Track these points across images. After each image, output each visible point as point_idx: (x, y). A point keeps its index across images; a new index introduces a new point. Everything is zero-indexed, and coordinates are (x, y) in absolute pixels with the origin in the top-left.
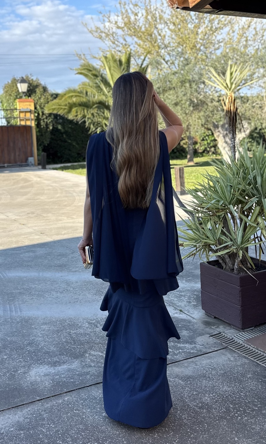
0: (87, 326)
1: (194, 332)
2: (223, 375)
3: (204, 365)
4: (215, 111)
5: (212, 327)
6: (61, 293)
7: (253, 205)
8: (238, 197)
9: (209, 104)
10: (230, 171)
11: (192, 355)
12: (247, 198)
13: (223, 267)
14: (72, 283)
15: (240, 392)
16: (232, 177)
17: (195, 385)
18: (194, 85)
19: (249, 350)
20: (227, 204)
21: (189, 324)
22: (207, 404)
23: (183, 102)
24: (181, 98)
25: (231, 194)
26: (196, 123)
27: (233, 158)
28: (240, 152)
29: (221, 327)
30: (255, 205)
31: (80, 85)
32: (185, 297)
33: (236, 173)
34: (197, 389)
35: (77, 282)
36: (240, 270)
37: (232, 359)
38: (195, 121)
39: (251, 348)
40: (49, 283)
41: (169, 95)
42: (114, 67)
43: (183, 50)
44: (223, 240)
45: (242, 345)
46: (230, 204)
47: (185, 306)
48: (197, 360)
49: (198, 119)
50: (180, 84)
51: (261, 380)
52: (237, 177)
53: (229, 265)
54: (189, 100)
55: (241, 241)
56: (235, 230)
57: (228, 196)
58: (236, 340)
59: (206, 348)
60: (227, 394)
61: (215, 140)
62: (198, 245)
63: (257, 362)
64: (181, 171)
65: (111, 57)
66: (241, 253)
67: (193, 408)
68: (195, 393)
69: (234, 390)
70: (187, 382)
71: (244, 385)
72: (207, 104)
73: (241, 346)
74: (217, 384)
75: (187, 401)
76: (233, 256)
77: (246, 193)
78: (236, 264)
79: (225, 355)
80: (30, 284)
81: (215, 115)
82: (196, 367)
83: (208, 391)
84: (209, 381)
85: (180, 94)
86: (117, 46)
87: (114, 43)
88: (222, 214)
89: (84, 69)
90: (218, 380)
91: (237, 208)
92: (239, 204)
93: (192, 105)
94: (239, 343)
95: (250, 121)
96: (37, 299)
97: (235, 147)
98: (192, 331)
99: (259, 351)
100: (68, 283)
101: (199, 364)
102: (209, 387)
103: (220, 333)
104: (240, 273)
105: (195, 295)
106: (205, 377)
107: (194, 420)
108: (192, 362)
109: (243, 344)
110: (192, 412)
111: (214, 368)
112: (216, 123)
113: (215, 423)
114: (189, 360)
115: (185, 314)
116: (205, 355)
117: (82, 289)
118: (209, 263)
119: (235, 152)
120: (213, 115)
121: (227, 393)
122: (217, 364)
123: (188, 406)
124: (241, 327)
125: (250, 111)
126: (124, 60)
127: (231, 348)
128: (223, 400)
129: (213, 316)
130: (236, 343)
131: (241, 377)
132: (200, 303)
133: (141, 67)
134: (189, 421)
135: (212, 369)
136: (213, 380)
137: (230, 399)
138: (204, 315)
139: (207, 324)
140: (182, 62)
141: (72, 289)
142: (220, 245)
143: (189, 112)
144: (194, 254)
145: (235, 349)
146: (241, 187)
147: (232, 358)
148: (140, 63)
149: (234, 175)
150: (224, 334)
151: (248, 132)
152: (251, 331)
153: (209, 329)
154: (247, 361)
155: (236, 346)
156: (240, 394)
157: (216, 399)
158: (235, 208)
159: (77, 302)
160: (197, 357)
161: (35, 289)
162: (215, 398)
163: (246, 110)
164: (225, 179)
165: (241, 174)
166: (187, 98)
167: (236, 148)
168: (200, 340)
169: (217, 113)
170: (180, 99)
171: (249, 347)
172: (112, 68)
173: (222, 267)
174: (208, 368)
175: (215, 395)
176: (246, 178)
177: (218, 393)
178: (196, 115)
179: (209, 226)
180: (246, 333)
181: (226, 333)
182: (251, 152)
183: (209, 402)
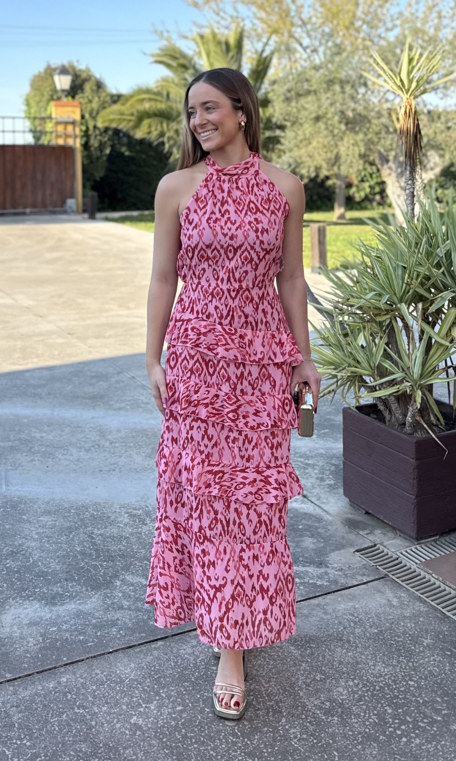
0: (127, 520)
1: (325, 540)
2: (376, 637)
3: (340, 614)
4: (383, 133)
5: (361, 532)
6: (87, 451)
7: (444, 305)
8: (417, 290)
9: (374, 121)
10: (402, 239)
11: (319, 592)
12: (433, 290)
13: (384, 418)
14: (111, 432)
15: (407, 679)
16: (406, 250)
17: (321, 658)
18: (348, 89)
19: (428, 584)
20: (396, 300)
21: (317, 525)
22: (342, 704)
23: (329, 115)
24: (326, 108)
25: (403, 283)
26: (350, 153)
27: (410, 216)
28: (422, 205)
29: (378, 532)
30: (449, 306)
31: (157, 81)
32: (314, 469)
33: (413, 244)
34: (323, 668)
35: (119, 431)
36: (416, 426)
37: (395, 602)
38: (348, 148)
39: (433, 580)
40: (67, 430)
41: (307, 103)
42: (215, 52)
43: (332, 30)
44: (387, 369)
45: (415, 571)
46: (401, 302)
47: (313, 487)
48: (328, 601)
49: (353, 145)
50: (325, 86)
51: (449, 653)
52: (417, 251)
53: (397, 415)
54: (339, 114)
55: (420, 372)
56: (409, 349)
57: (398, 287)
58: (405, 561)
59: (346, 576)
60: (382, 681)
61: (383, 183)
62: (339, 375)
63: (443, 610)
64: (322, 233)
65: (210, 37)
66: (419, 395)
67: (313, 713)
68: (318, 678)
69: (395, 672)
70: (306, 650)
71: (417, 662)
72: (369, 121)
73: (414, 574)
74: (363, 656)
75: (301, 694)
76: (404, 399)
77: (431, 282)
78: (409, 414)
79: (383, 593)
80: (34, 430)
81: (383, 141)
82: (325, 617)
83: (344, 673)
84: (348, 650)
85: (326, 104)
86: (223, 18)
87: (218, 14)
88: (385, 319)
89: (166, 55)
90: (366, 648)
91: (416, 308)
92: (418, 302)
93: (344, 121)
94: (410, 568)
95: (442, 152)
96: (42, 462)
97: (414, 196)
98: (323, 538)
99: (447, 588)
100: (102, 433)
101: (331, 611)
102: (348, 663)
103: (375, 545)
104: (417, 432)
105: (333, 465)
106: (341, 640)
107: (312, 741)
108: (318, 605)
109: (417, 570)
110: (310, 722)
111: (359, 621)
112: (385, 154)
113: (354, 750)
114: (312, 601)
115: (312, 502)
116: (343, 592)
117: (125, 445)
118: (360, 408)
119: (413, 204)
120: (380, 139)
121: (382, 679)
122: (367, 613)
123: (304, 706)
124: (414, 536)
125: (444, 135)
126: (232, 41)
127: (393, 577)
128: (373, 695)
129: (364, 509)
130: (404, 568)
131: (411, 644)
132: (341, 484)
133: (261, 55)
134: (303, 743)
135: (355, 623)
136: (357, 647)
137: (388, 694)
138: (348, 506)
139: (352, 524)
140: (330, 49)
141: (107, 444)
142: (382, 376)
143: (338, 133)
144: (333, 390)
145: (402, 581)
146: (423, 270)
147: (395, 600)
148: (260, 49)
149: (411, 248)
150: (381, 547)
151: (438, 170)
152: (433, 543)
153: (354, 536)
154: (423, 609)
155: (403, 574)
156: (407, 684)
157: (360, 693)
158: (411, 308)
159: (114, 470)
160: (329, 596)
161: (41, 441)
162: (358, 691)
163: (435, 133)
164: (393, 254)
165: (424, 246)
166: (335, 110)
167: (415, 199)
168: (337, 559)
169: (386, 136)
170: (324, 111)
171: (428, 577)
172: (212, 54)
173: (382, 419)
174: (347, 620)
175: (358, 684)
176: (432, 253)
177: (364, 678)
178: (349, 139)
179: (361, 341)
180: (423, 546)
181: (385, 547)
182: (442, 205)
183: (346, 699)
